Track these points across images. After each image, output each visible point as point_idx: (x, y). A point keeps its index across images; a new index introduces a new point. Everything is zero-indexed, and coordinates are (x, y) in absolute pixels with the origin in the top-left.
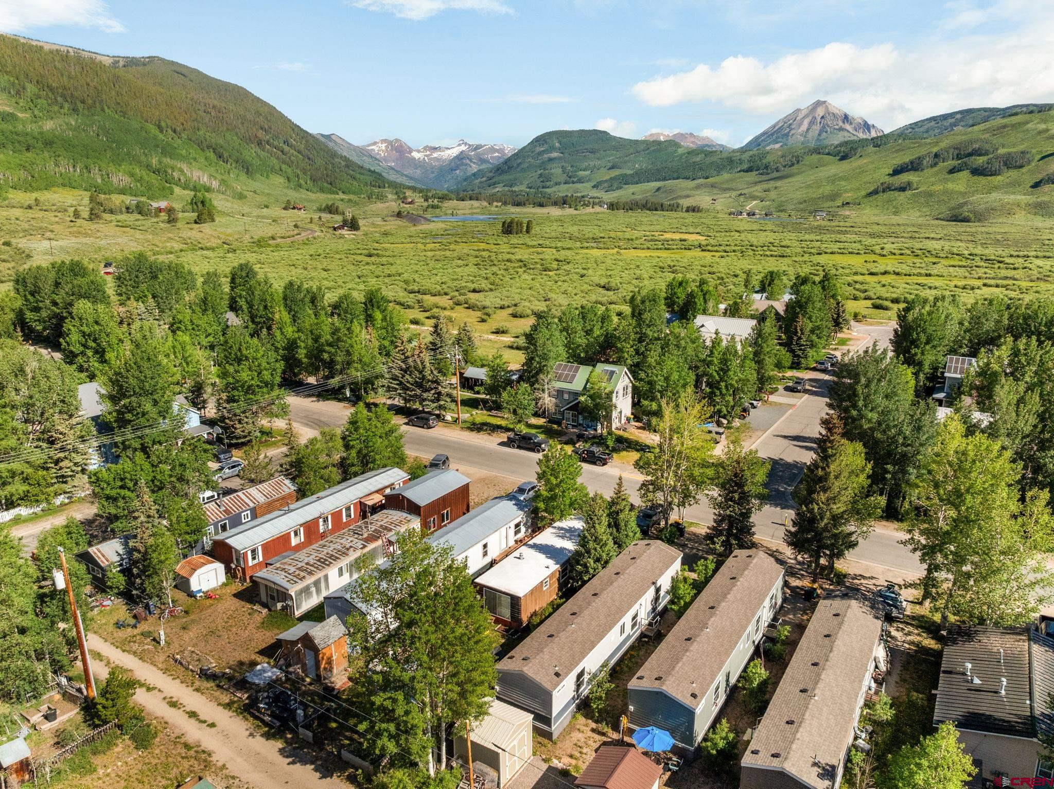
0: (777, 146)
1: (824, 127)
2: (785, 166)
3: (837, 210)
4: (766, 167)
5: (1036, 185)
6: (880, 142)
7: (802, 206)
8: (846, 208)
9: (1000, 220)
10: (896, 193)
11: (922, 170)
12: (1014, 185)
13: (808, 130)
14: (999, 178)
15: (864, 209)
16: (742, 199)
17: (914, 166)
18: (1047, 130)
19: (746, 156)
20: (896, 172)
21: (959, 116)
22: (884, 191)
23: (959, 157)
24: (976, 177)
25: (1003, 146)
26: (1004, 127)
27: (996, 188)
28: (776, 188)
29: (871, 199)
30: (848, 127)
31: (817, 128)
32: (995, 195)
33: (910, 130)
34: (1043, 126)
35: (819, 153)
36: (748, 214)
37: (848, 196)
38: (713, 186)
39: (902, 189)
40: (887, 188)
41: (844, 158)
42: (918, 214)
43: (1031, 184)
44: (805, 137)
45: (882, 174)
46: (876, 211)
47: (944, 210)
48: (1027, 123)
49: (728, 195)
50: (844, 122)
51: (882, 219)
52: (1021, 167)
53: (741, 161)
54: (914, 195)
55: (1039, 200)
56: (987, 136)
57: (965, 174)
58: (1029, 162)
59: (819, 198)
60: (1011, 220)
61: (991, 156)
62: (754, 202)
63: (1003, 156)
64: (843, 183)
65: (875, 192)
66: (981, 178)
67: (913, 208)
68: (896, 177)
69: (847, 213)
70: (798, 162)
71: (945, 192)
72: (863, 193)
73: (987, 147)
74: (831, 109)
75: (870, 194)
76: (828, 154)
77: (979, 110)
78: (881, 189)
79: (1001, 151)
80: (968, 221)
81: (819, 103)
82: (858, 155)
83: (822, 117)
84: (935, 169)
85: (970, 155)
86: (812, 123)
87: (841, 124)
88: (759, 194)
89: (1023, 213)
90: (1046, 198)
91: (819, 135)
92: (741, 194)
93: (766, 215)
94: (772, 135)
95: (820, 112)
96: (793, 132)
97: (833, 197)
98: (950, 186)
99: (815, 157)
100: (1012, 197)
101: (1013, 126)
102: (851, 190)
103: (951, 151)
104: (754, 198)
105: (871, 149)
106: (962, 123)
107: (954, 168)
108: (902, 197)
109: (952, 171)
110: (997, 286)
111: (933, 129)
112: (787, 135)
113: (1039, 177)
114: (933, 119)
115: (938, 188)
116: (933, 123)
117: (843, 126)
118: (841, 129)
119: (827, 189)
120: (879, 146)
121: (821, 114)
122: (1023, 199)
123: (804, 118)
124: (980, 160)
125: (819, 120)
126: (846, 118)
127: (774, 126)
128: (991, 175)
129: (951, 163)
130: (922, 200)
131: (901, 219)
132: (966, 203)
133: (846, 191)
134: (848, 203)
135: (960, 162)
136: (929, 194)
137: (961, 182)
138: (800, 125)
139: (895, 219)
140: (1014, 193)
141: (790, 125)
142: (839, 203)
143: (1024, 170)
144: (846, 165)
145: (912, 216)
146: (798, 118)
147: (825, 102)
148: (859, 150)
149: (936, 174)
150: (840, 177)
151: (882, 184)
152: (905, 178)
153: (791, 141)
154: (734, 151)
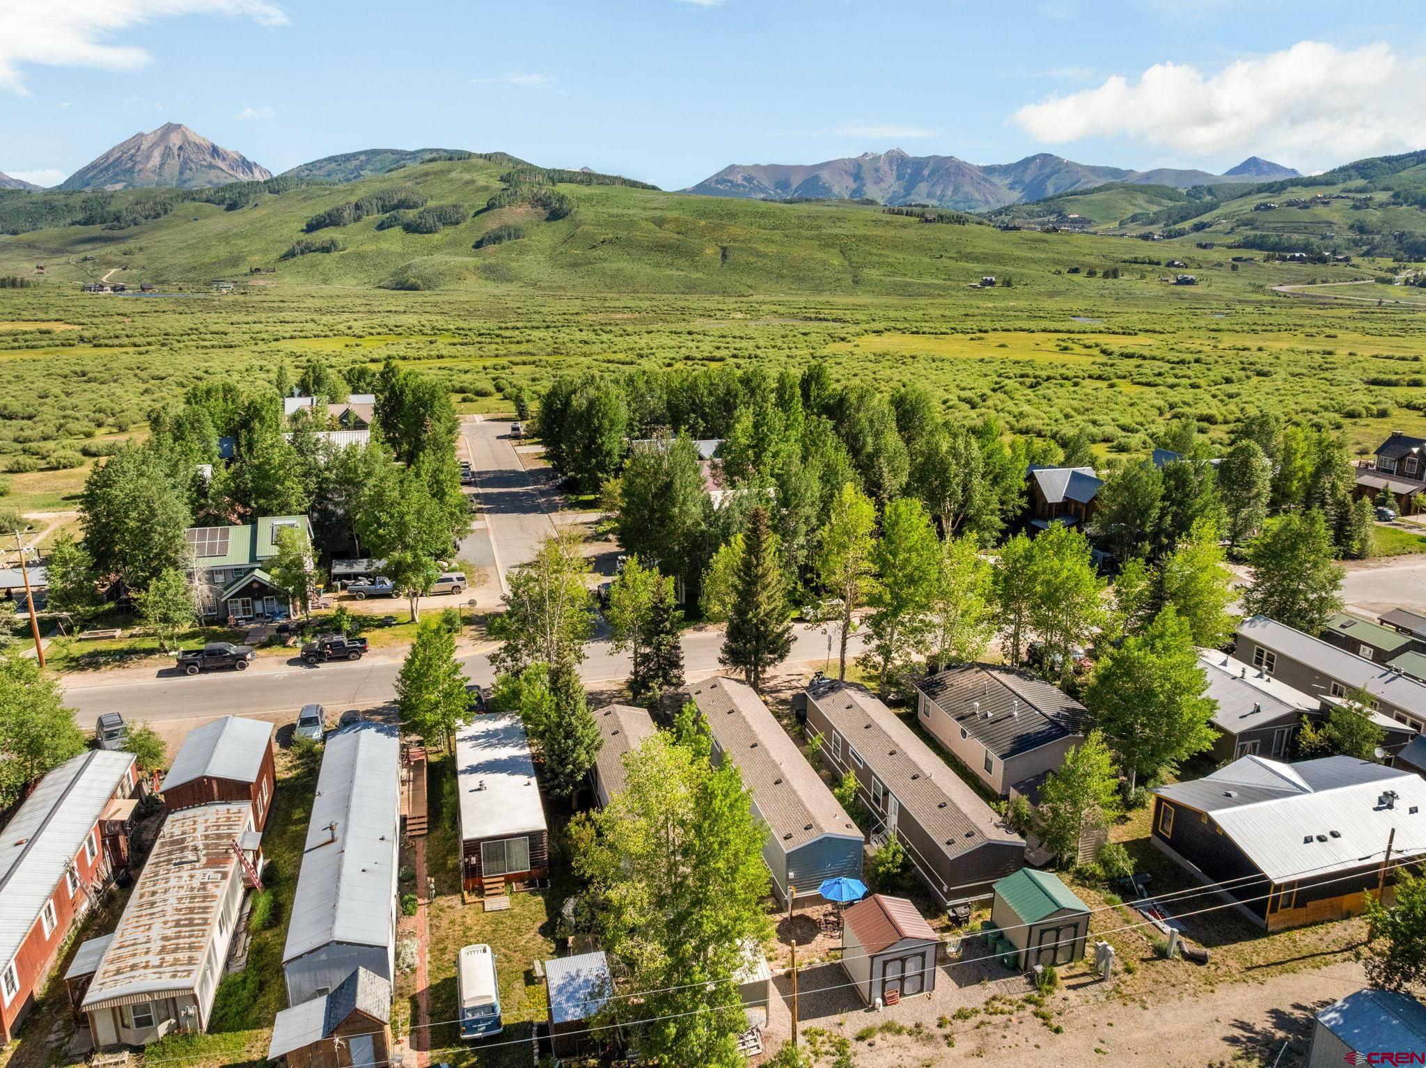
0: (119, 186)
1: (185, 162)
2: (146, 218)
3: (245, 279)
4: (117, 219)
5: (478, 245)
6: (276, 186)
7: (191, 275)
8: (256, 275)
9: (452, 287)
10: (320, 256)
11: (345, 225)
12: (454, 244)
13: (162, 165)
14: (437, 236)
15: (282, 277)
16: (89, 265)
17: (331, 220)
18: (473, 182)
19: (76, 200)
20: (311, 228)
21: (363, 157)
22: (302, 253)
23: (384, 209)
24: (411, 235)
25: (432, 197)
26: (427, 174)
27: (437, 248)
28: (141, 249)
29: (287, 263)
30: (220, 164)
31: (175, 163)
32: (438, 258)
33: (307, 172)
34: (467, 177)
35: (194, 199)
36: (114, 289)
37: (256, 260)
38: (30, 246)
39: (326, 250)
40: (307, 249)
41: (232, 207)
42: (355, 282)
43: (473, 243)
44: (160, 175)
45: (292, 231)
46: (300, 279)
47: (384, 275)
48: (450, 171)
49: (63, 260)
50: (213, 156)
51: (312, 289)
52: (457, 223)
53: (70, 209)
54: (342, 257)
55: (487, 262)
56: (409, 184)
57: (396, 231)
58: (464, 218)
59: (214, 263)
60: (462, 286)
61: (421, 209)
62: (113, 271)
63: (435, 210)
64: (242, 242)
65: (291, 254)
66: (417, 235)
67: (346, 274)
68: (314, 234)
69: (261, 283)
70: (166, 212)
71: (379, 253)
72: (275, 255)
73: (415, 198)
74: (192, 138)
75: (286, 257)
76: (208, 201)
77: (386, 151)
78: (298, 250)
79: (431, 204)
80: (416, 289)
81: (169, 129)
82: (251, 204)
83: (180, 148)
84: (360, 224)
85: (396, 207)
86: (167, 154)
87: (209, 159)
88: (118, 259)
89: (474, 277)
90: (492, 260)
91: (181, 173)
92: (86, 259)
93: (143, 289)
94: (107, 169)
95: (175, 140)
96: (138, 167)
97: (234, 261)
98: (384, 245)
99: (190, 206)
100: (457, 259)
101: (435, 173)
102: (257, 251)
103: (375, 201)
104: (110, 264)
105: (268, 196)
106: (369, 167)
107: (383, 223)
108: (328, 260)
109: (382, 226)
110: (524, 363)
111: (335, 172)
112: (131, 171)
113: (479, 237)
114: (331, 159)
115: (369, 247)
116: (333, 165)
117: (214, 162)
118: (211, 166)
119: (222, 251)
120: (278, 192)
121: (178, 143)
122: (472, 261)
123: (152, 147)
124: (410, 215)
125: (176, 152)
126: (215, 151)
127: (107, 156)
128: (427, 232)
129: (377, 217)
130: (354, 264)
131: (334, 288)
132: (409, 267)
133: (251, 253)
134: (258, 270)
135: (388, 215)
136: (361, 256)
137: (394, 241)
138: (148, 157)
139: (327, 290)
140: (457, 254)
141: (133, 156)
142: (245, 269)
143: (462, 226)
144: (236, 218)
145: (348, 285)
146: (143, 147)
147: (180, 126)
148: (252, 196)
149: (363, 230)
150: (236, 234)
151: (298, 243)
152: (325, 235)
153: (139, 180)
154: (51, 192)
